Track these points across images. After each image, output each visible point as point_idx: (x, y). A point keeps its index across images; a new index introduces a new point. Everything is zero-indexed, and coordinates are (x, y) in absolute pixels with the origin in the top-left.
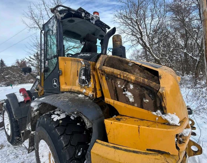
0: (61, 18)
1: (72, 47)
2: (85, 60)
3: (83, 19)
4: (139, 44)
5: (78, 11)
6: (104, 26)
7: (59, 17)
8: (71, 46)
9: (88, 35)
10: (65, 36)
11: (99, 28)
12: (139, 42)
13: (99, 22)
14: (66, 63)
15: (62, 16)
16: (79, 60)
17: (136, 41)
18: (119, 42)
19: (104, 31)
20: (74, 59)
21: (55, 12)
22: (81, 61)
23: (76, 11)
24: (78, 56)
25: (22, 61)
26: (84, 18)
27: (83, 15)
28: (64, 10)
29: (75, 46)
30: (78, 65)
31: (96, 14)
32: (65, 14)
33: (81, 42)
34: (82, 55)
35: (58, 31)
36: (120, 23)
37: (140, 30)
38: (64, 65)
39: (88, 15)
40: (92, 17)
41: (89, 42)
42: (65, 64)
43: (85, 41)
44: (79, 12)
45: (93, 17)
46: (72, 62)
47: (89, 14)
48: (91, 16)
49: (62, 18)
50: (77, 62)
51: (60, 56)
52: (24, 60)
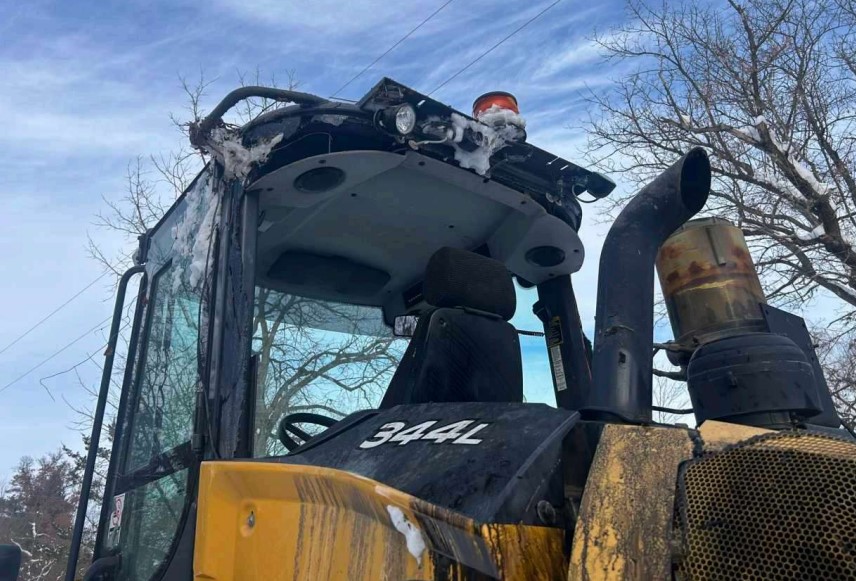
0: (246, 170)
1: (334, 358)
2: (431, 507)
3: (403, 153)
4: (821, 287)
5: (371, 106)
6: (561, 182)
7: (240, 161)
8: (327, 353)
9: (441, 260)
10: (294, 294)
11: (526, 197)
12: (806, 269)
13: (522, 159)
14: (251, 524)
15: (261, 152)
16: (374, 496)
17: (783, 267)
18: (730, 281)
19: (564, 219)
20: (328, 483)
21: (217, 138)
22: (396, 514)
23: (357, 108)
24: (366, 445)
25: (46, 468)
26: (412, 143)
27: (404, 122)
28: (278, 118)
29: (348, 351)
30: (359, 543)
31: (494, 106)
32: (278, 139)
33: (389, 322)
34: (397, 433)
35: (222, 255)
36: (636, 170)
37: (804, 186)
38: (239, 536)
39: (436, 119)
40: (468, 131)
41: (457, 311)
42: (245, 531)
43: (424, 305)
44: (371, 112)
45: (475, 127)
46: (309, 506)
47: (445, 112)
48: (460, 126)
49: (258, 170)
50: (352, 513)
51: (218, 457)
52: (59, 463)
